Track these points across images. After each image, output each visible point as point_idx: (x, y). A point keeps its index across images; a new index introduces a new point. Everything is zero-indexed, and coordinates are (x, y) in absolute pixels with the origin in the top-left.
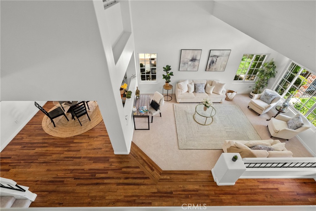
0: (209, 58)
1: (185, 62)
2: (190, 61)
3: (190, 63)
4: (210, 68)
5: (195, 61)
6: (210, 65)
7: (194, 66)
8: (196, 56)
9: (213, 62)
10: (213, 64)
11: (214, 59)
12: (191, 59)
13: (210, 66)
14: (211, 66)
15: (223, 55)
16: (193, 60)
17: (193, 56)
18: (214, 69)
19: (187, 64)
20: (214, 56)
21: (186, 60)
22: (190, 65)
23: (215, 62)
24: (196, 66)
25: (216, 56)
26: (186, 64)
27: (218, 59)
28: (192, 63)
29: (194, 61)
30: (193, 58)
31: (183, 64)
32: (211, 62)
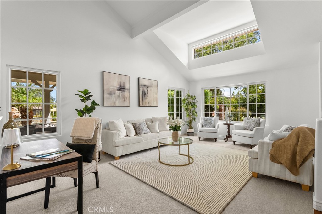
0: (140, 88)
1: (111, 92)
2: (118, 90)
3: (118, 92)
4: (143, 102)
5: (124, 91)
6: (142, 97)
7: (124, 98)
8: (124, 83)
9: (144, 94)
10: (145, 96)
11: (146, 90)
12: (119, 88)
13: (142, 99)
14: (144, 99)
15: (152, 86)
16: (122, 88)
17: (121, 83)
18: (147, 103)
19: (115, 94)
20: (144, 85)
21: (111, 89)
22: (119, 96)
23: (147, 94)
24: (126, 98)
25: (146, 86)
26: (113, 95)
27: (149, 89)
28: (121, 94)
29: (122, 90)
30: (121, 86)
31: (108, 94)
32: (142, 94)
